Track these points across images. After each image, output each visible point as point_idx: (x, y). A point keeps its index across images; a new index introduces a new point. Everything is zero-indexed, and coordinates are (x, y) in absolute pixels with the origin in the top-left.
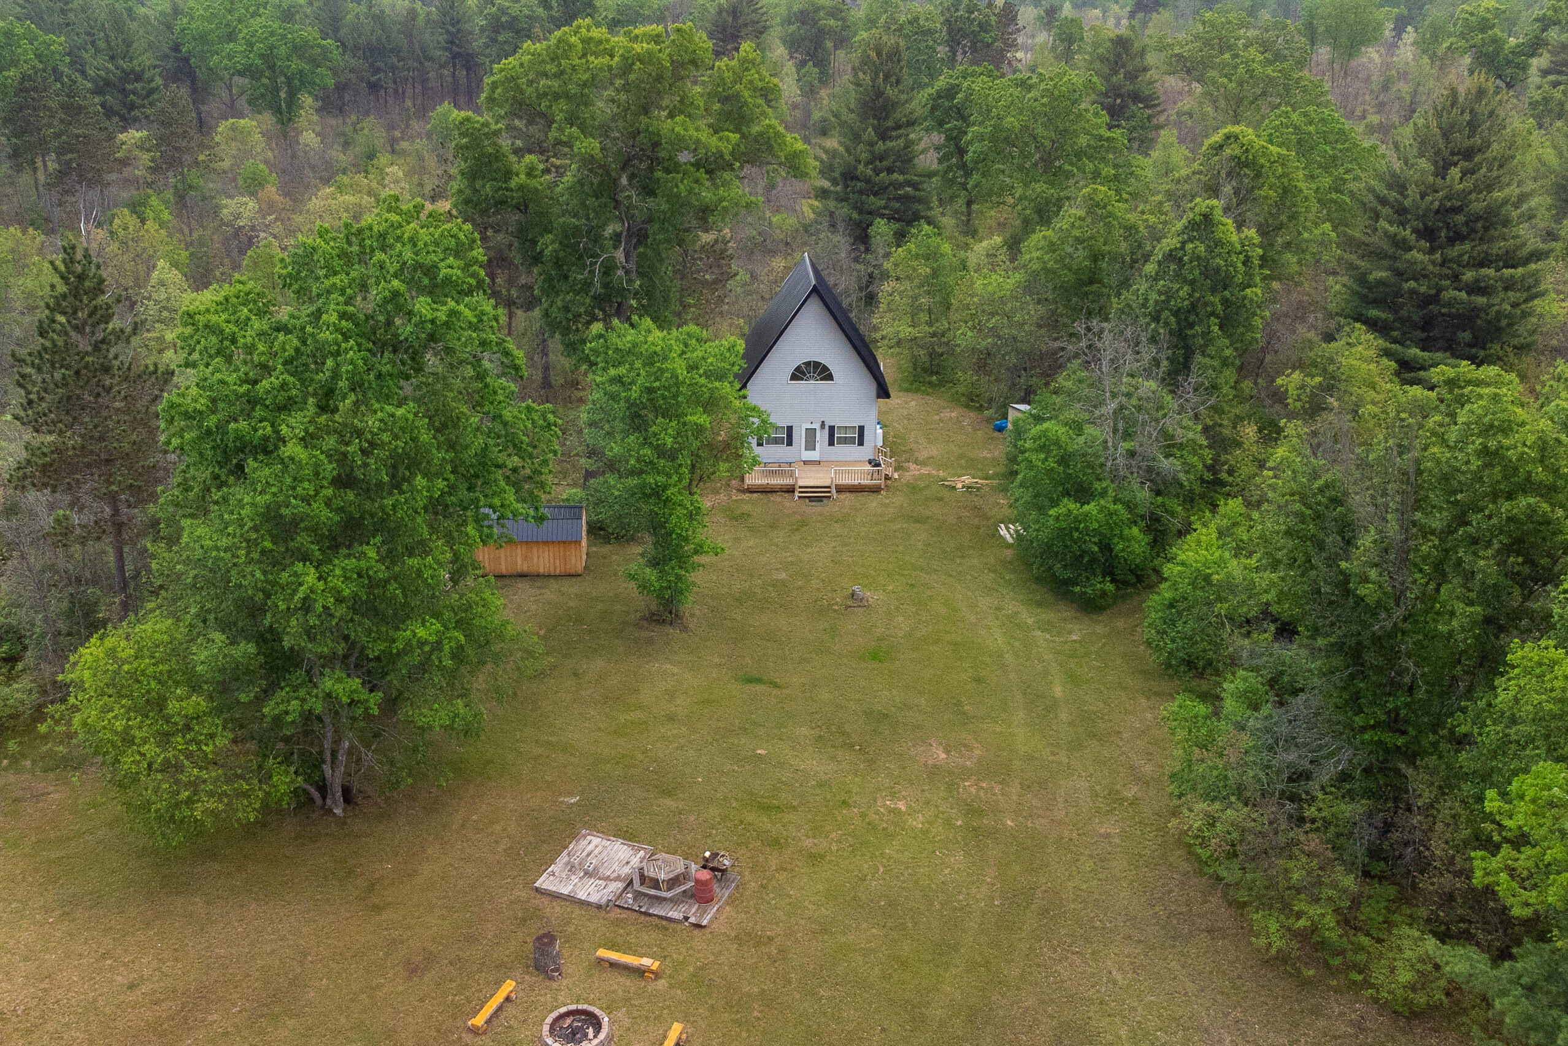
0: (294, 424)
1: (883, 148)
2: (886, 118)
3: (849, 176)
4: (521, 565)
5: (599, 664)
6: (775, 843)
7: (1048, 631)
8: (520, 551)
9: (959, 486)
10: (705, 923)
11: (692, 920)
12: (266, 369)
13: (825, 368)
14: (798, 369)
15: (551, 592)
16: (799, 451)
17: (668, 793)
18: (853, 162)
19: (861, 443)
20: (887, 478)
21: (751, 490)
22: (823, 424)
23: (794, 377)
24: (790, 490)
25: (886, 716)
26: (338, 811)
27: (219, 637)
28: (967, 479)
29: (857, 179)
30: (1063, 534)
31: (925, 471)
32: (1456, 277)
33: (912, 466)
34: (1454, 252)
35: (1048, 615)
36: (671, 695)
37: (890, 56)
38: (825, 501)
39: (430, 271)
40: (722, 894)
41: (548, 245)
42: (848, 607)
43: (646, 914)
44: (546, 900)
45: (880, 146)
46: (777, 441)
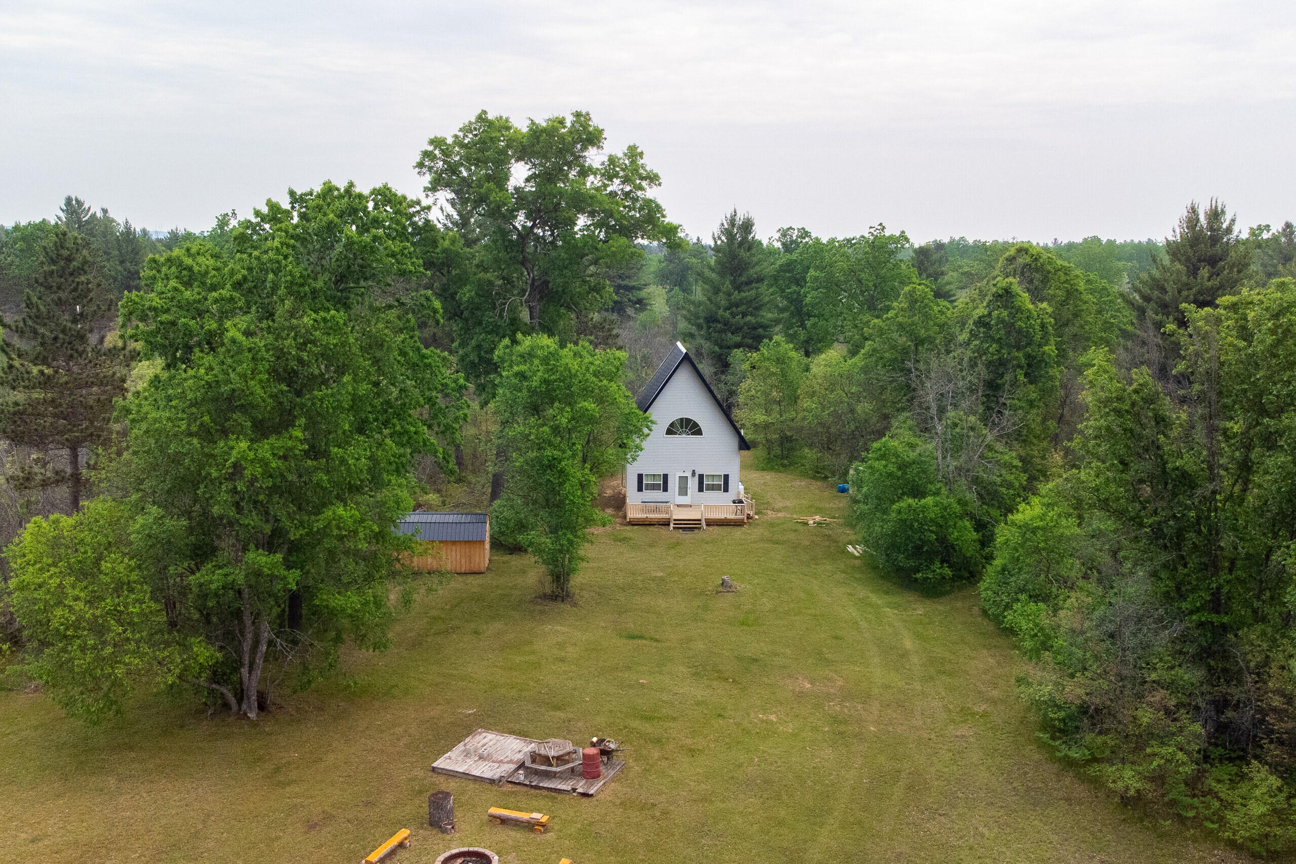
1: (738, 297)
2: (740, 275)
4: (431, 564)
5: (498, 626)
6: (658, 741)
7: (894, 608)
9: (811, 522)
10: (591, 792)
11: (580, 790)
13: (695, 425)
14: (672, 425)
15: (457, 582)
16: (673, 496)
17: (557, 708)
18: (714, 309)
19: (726, 490)
20: (749, 517)
21: (632, 523)
22: (694, 473)
23: (670, 432)
24: (666, 523)
25: (756, 660)
26: (252, 715)
28: (818, 518)
29: (719, 322)
31: (781, 515)
33: (769, 512)
35: (897, 599)
36: (561, 646)
38: (696, 531)
40: (608, 773)
42: (717, 592)
43: (537, 787)
44: (442, 779)
45: (736, 296)
46: (654, 487)
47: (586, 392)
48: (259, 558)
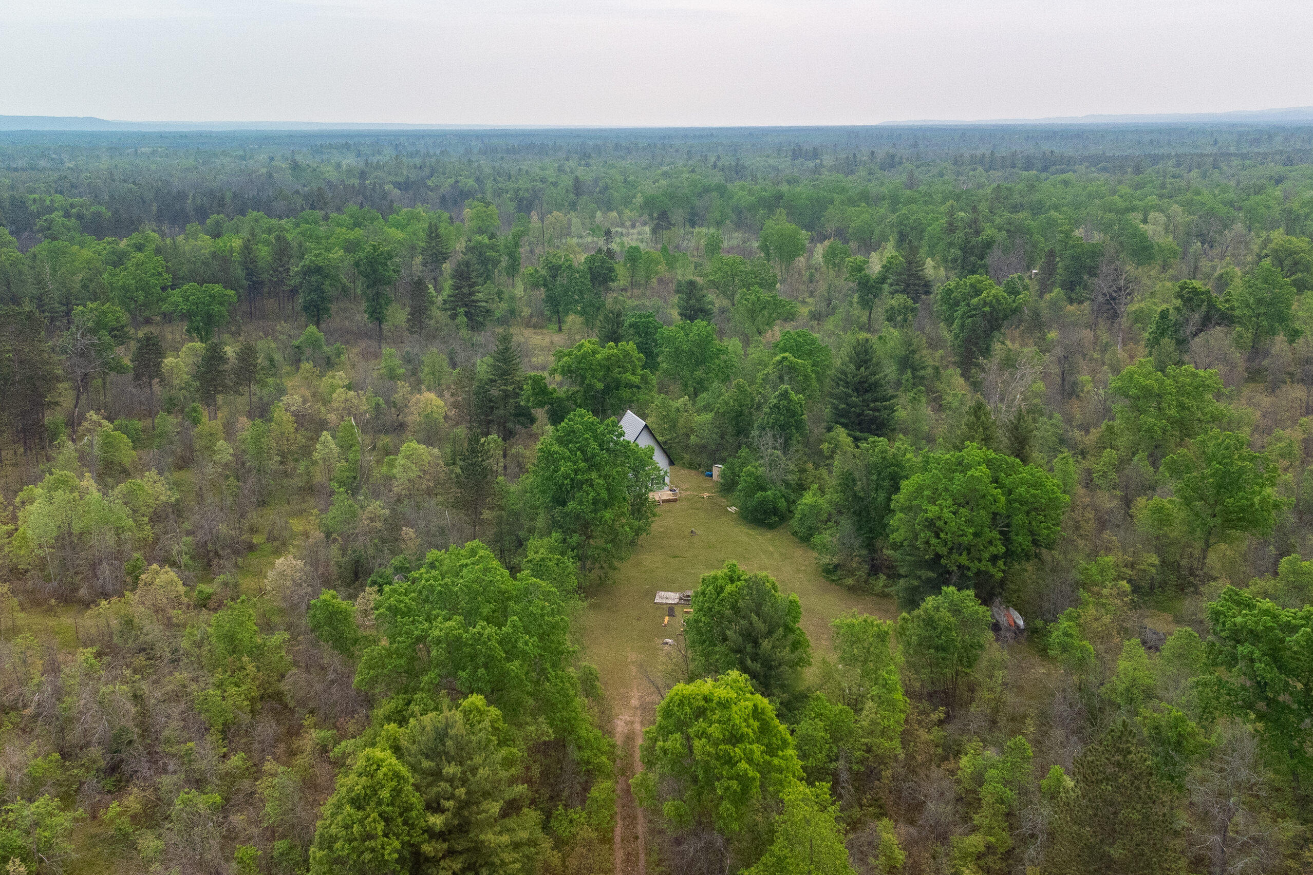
7: (759, 535)
9: (705, 496)
28: (707, 494)
30: (761, 503)
31: (688, 493)
32: (868, 406)
33: (682, 492)
34: (866, 397)
35: (760, 531)
36: (653, 563)
44: (660, 605)
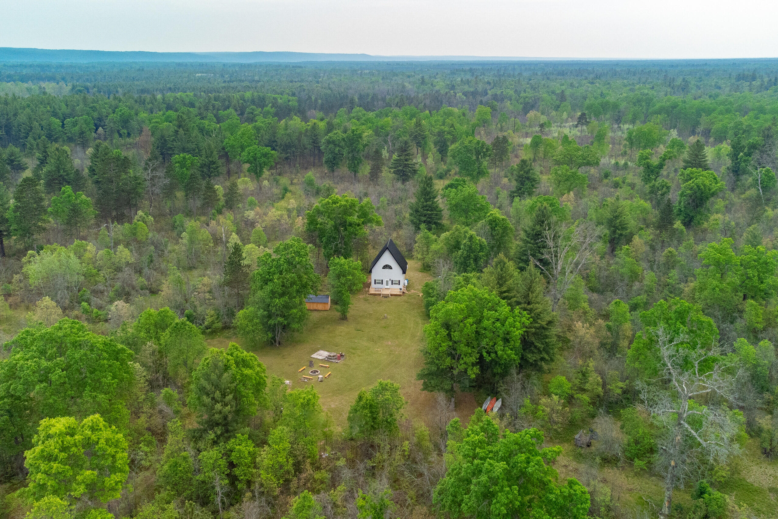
0: (276, 276)
2: (427, 196)
3: (417, 211)
4: (315, 308)
5: (329, 326)
6: (354, 354)
8: (315, 305)
9: (420, 295)
12: (271, 267)
13: (390, 266)
14: (384, 266)
15: (321, 314)
16: (384, 286)
17: (335, 346)
18: (418, 207)
19: (399, 285)
20: (403, 293)
21: (371, 294)
22: (390, 280)
23: (383, 268)
24: (380, 295)
25: (382, 337)
26: (278, 346)
27: (262, 310)
28: (423, 294)
29: (419, 212)
31: (415, 292)
33: (412, 290)
37: (429, 180)
38: (387, 298)
39: (299, 252)
40: (342, 359)
41: (324, 239)
42: (383, 319)
43: (329, 361)
45: (425, 204)
46: (379, 283)
47: (349, 273)
48: (279, 319)
